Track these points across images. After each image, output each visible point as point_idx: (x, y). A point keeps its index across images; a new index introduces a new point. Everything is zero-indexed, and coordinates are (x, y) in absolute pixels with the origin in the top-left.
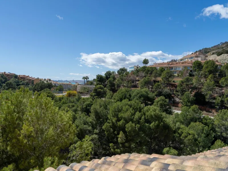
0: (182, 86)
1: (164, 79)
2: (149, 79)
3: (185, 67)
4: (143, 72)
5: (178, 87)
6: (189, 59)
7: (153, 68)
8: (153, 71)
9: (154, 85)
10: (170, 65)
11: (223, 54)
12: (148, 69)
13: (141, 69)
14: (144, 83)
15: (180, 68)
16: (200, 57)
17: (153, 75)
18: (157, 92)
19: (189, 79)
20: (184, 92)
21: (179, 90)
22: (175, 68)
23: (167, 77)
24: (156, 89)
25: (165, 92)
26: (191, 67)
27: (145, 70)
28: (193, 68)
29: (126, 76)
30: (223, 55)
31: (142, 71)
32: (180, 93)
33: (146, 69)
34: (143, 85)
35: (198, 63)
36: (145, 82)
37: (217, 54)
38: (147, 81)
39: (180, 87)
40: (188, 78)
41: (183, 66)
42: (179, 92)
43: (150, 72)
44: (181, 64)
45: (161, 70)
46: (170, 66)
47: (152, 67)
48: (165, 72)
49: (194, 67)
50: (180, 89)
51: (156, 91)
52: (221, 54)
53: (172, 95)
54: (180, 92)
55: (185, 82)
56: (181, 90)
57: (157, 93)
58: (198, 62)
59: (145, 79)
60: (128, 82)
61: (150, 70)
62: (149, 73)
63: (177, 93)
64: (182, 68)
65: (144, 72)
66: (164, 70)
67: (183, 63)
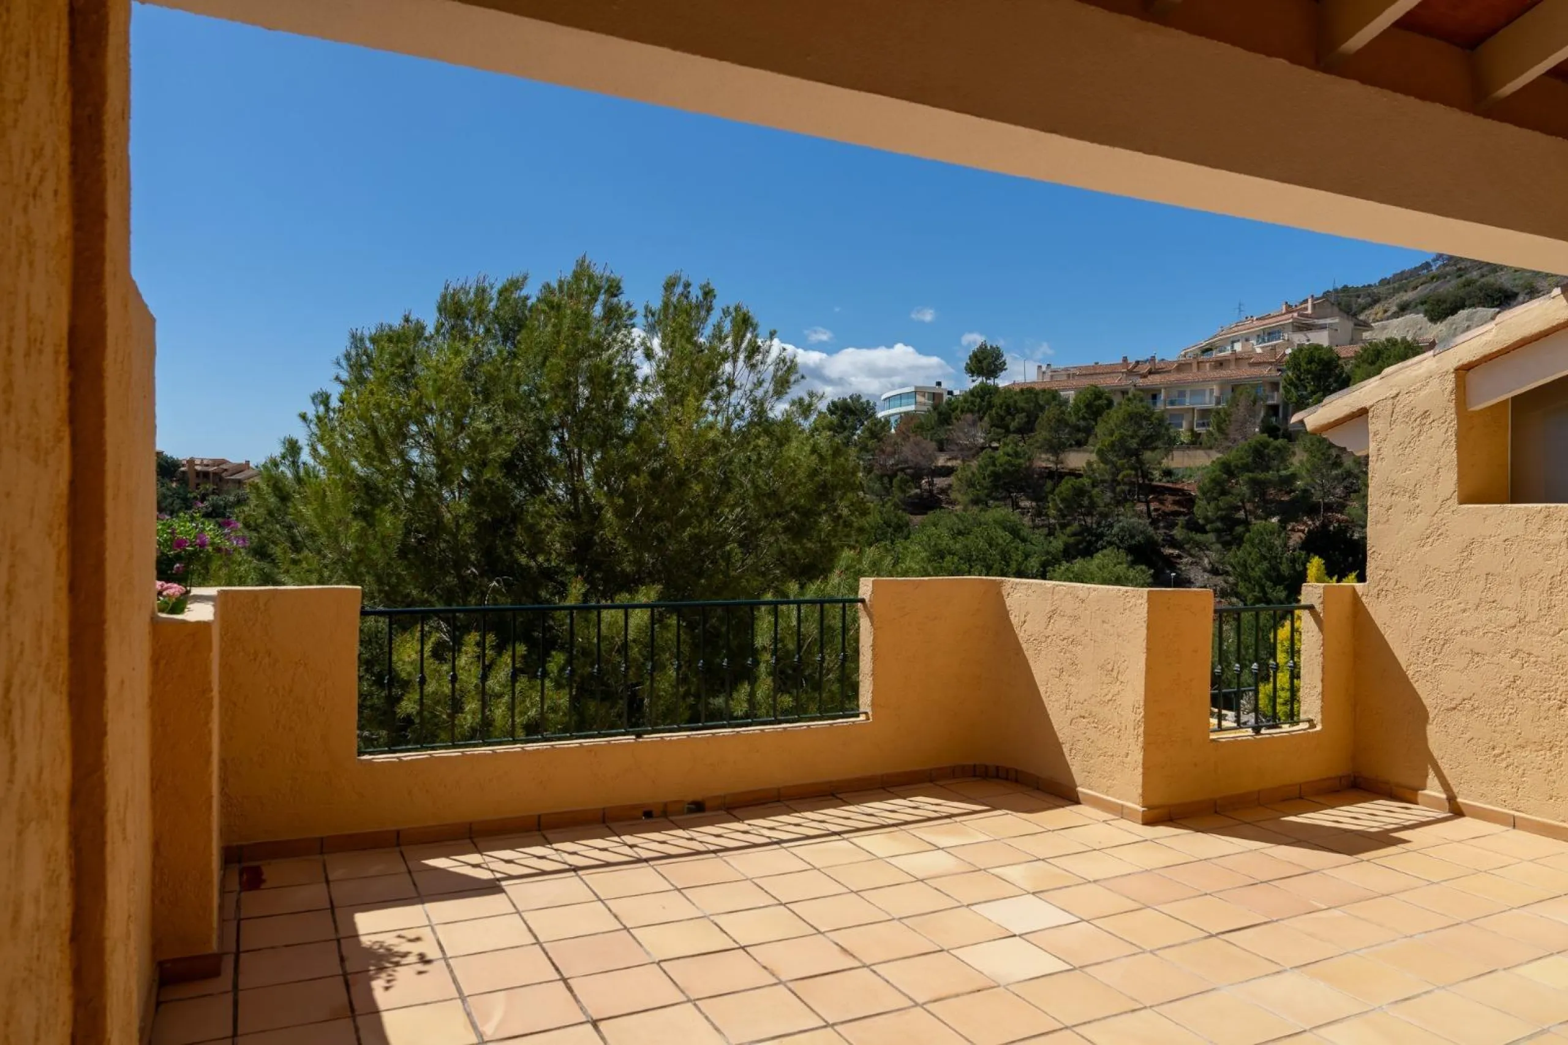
0: (1224, 493)
1: (1111, 457)
2: (1017, 455)
3: (1235, 387)
4: (981, 419)
5: (1201, 503)
6: (1253, 342)
7: (1037, 394)
8: (1042, 408)
9: (1052, 491)
10: (1144, 376)
11: (1463, 307)
12: (1011, 402)
13: (966, 401)
14: (987, 483)
15: (1202, 393)
16: (1323, 327)
17: (1042, 434)
18: (1074, 534)
19: (1270, 451)
20: (1240, 529)
21: (1206, 519)
22: (1175, 393)
23: (1133, 444)
24: (1064, 516)
25: (1122, 529)
26: (1275, 386)
27: (990, 406)
28: (1287, 391)
29: (872, 443)
30: (1463, 313)
31: (971, 411)
32: (1211, 537)
33: (997, 401)
34: (982, 494)
35: (1321, 360)
36: (995, 476)
37: (1426, 313)
38: (1005, 470)
39: (1216, 499)
40: (1265, 445)
41: (1223, 384)
42: (1208, 527)
43: (1019, 419)
44: (1208, 372)
45: (1088, 406)
46: (1140, 382)
47: (1030, 390)
48: (1115, 416)
49: (1296, 387)
50: (1218, 508)
51: (1063, 526)
52: (1453, 311)
53: (1168, 551)
54: (1217, 531)
55: (1246, 468)
56: (1222, 519)
57: (1072, 540)
58: (1316, 354)
59: (991, 457)
60: (886, 480)
61: (1021, 404)
62: (1013, 425)
63: (1199, 537)
64: (1216, 393)
65: (986, 418)
66: (1110, 404)
67: (1220, 364)
